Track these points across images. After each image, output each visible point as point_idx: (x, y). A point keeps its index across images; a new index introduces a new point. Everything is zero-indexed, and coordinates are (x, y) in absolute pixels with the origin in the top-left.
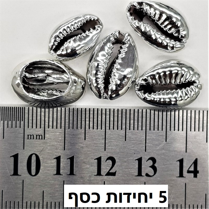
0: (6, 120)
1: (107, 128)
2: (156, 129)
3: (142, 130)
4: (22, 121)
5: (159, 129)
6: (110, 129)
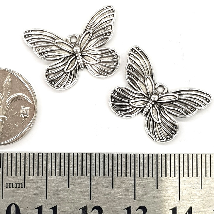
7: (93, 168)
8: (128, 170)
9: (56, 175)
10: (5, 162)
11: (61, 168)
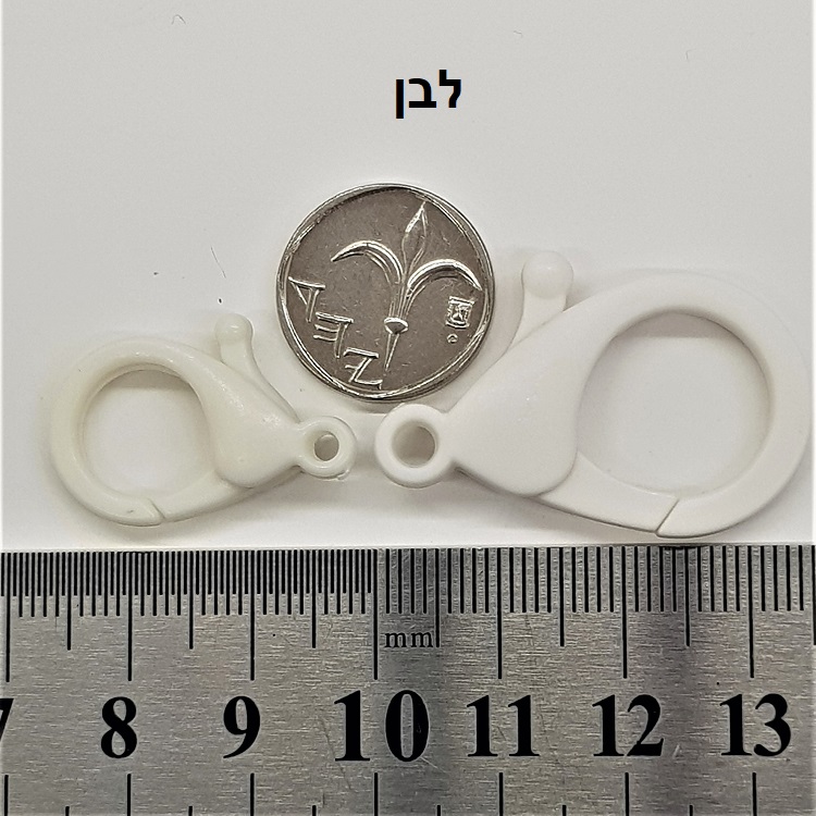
0: (320, 592)
1: (630, 607)
2: (782, 606)
3: (738, 609)
4: (369, 591)
5: (793, 605)
6: (637, 610)
7: (630, 590)
8: (732, 592)
9: (524, 611)
10: (381, 575)
11: (540, 588)
